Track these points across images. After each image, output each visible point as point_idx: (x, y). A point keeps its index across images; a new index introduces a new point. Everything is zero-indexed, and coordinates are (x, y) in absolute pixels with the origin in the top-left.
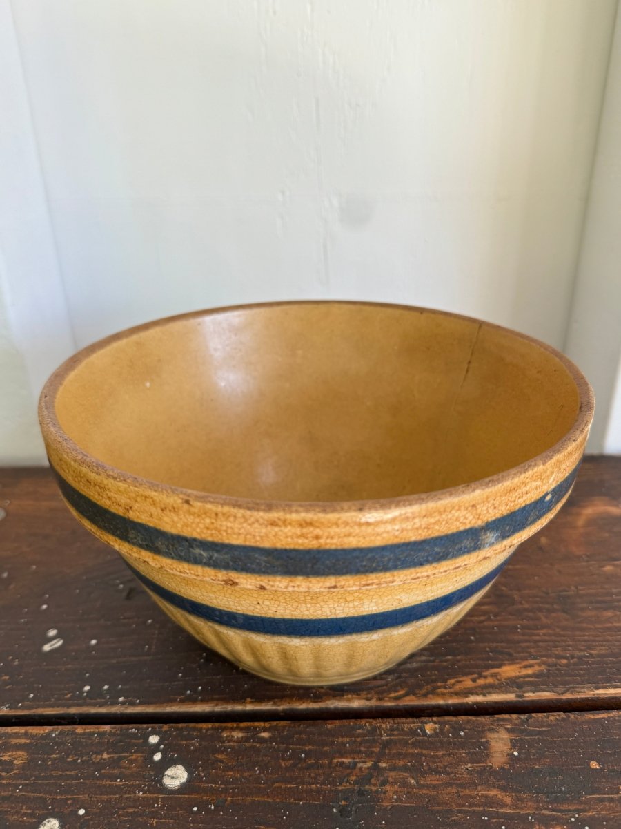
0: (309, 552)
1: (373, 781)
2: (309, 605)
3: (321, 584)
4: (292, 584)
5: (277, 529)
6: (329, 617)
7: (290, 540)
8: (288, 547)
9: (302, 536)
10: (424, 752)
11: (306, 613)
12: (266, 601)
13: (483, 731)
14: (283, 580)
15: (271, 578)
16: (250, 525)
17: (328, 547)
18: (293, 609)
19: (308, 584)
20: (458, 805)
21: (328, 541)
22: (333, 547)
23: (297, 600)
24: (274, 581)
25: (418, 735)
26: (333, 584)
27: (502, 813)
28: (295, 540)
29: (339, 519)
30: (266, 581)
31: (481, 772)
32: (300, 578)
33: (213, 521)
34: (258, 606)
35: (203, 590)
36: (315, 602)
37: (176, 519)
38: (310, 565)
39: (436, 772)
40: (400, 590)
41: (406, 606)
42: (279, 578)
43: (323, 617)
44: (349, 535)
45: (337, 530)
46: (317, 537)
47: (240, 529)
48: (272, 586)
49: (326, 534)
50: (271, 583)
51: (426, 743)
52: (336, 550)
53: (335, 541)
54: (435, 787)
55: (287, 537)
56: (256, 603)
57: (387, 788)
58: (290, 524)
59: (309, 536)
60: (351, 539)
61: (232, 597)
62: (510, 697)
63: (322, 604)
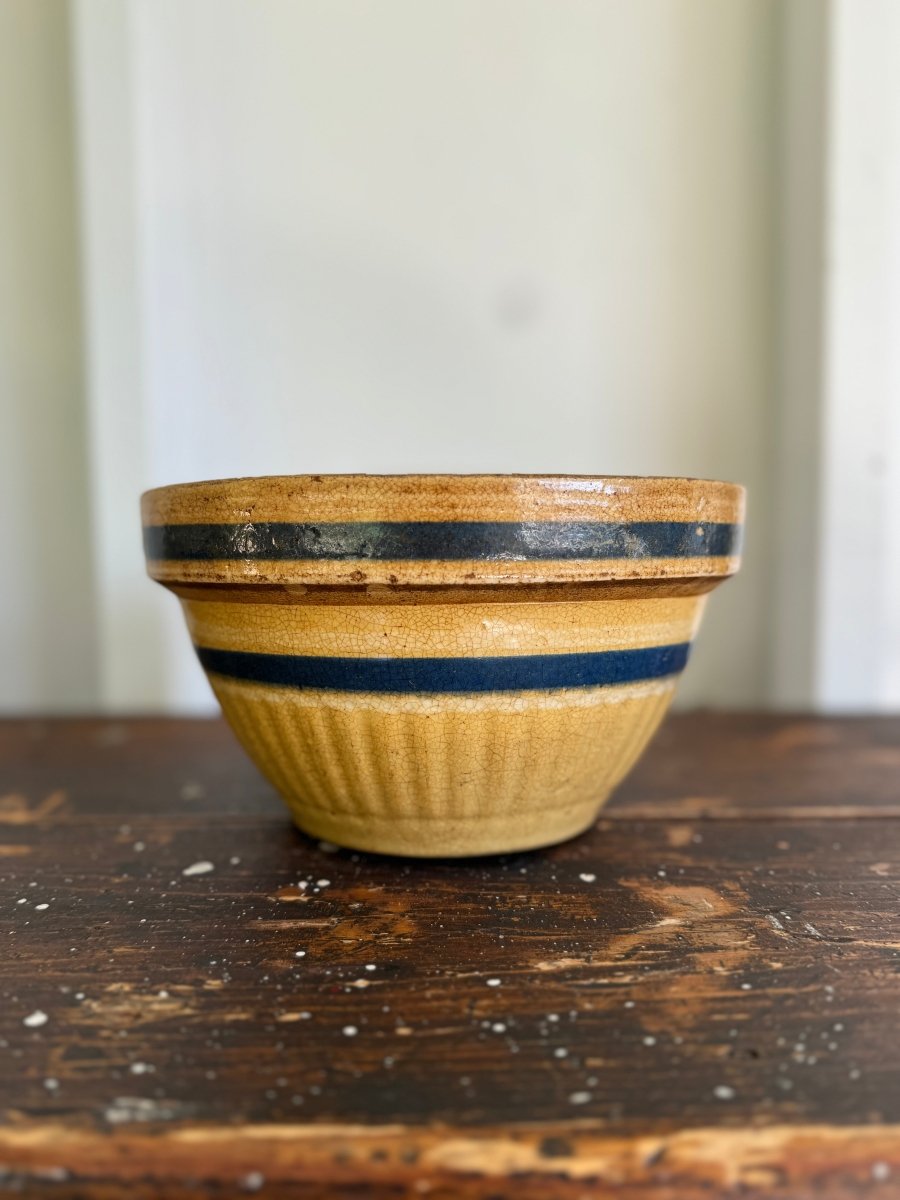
0: (443, 525)
2: (442, 633)
3: (457, 572)
4: (425, 571)
5: (411, 497)
6: (466, 656)
7: (424, 510)
8: (422, 520)
9: (438, 504)
11: (440, 646)
14: (417, 566)
15: (402, 563)
16: (382, 494)
17: (464, 519)
18: (424, 641)
19: (443, 571)
21: (465, 511)
22: (470, 520)
23: (429, 624)
24: (406, 569)
26: (470, 572)
28: (430, 510)
29: (476, 483)
30: (398, 568)
32: (435, 562)
33: (345, 496)
34: (385, 641)
35: (322, 630)
36: (449, 627)
37: (303, 502)
38: (445, 544)
40: (546, 621)
41: (552, 653)
42: (411, 563)
43: (459, 655)
44: (486, 505)
45: (474, 497)
46: (453, 506)
47: (372, 502)
48: (404, 575)
49: (462, 502)
50: (403, 571)
52: (473, 524)
53: (472, 511)
55: (421, 507)
58: (425, 489)
59: (444, 504)
60: (488, 509)
61: (356, 630)
63: (458, 630)
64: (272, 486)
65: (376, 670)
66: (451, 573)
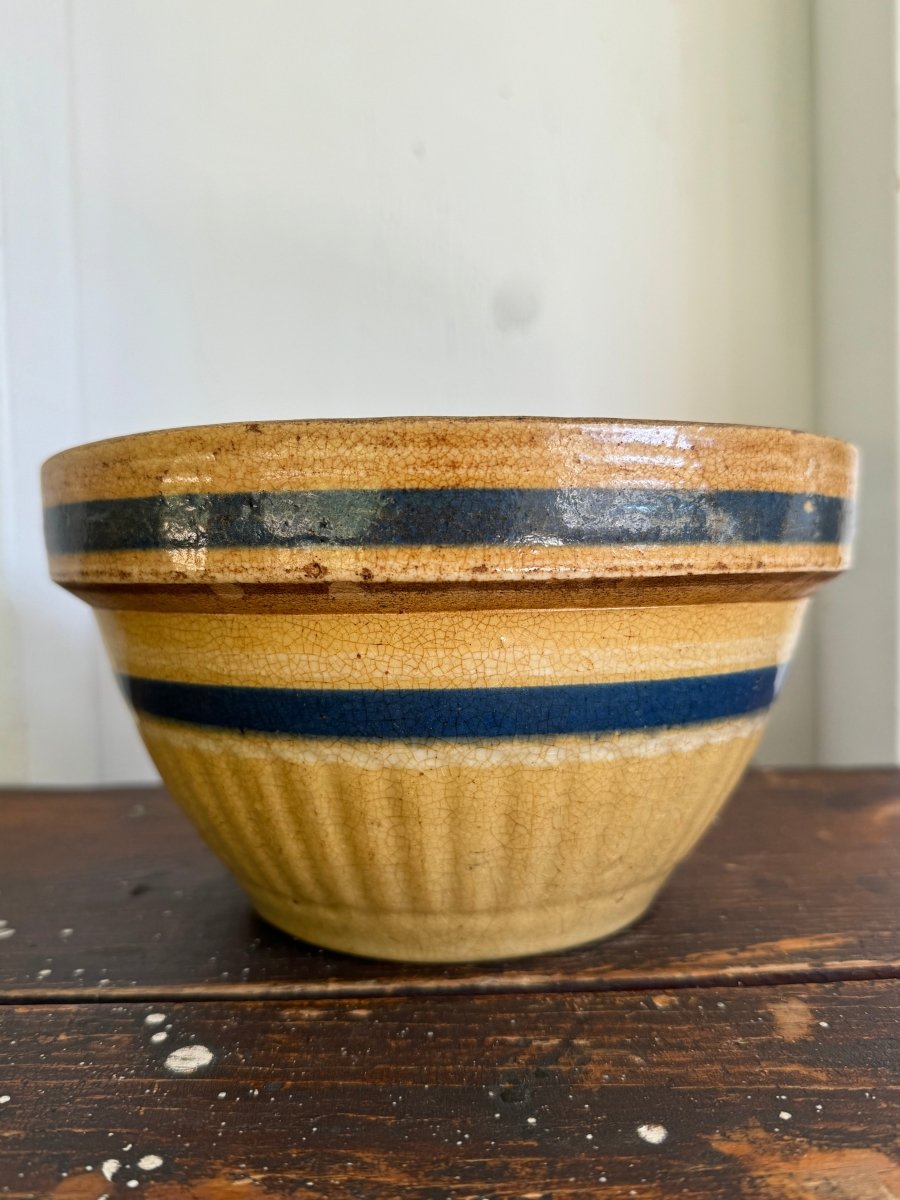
0: (440, 493)
1: (562, 1060)
2: (441, 654)
3: (461, 562)
4: (414, 563)
5: (391, 452)
6: (475, 686)
7: (411, 471)
8: (408, 486)
9: (431, 462)
10: (654, 1026)
11: (437, 673)
12: (371, 648)
13: (759, 1002)
14: (400, 555)
15: (380, 551)
16: (350, 448)
17: (471, 484)
18: (415, 665)
19: (439, 561)
20: (726, 1083)
21: (471, 472)
22: (479, 485)
23: (422, 640)
24: (386, 558)
25: (642, 1008)
26: (479, 564)
27: (813, 1091)
28: (420, 471)
29: (488, 431)
30: (373, 559)
31: (761, 1047)
32: (427, 549)
33: (294, 452)
34: (358, 665)
35: (270, 651)
36: (450, 644)
37: (234, 464)
38: (442, 521)
39: (681, 1047)
40: (590, 636)
41: (600, 681)
42: (393, 551)
43: (465, 686)
44: (502, 463)
45: (485, 452)
46: (454, 465)
47: (334, 460)
48: (383, 568)
49: (468, 459)
50: (381, 563)
51: (656, 1016)
52: (484, 491)
53: (482, 473)
54: (679, 1065)
55: (407, 466)
56: (353, 655)
57: (590, 1066)
58: (412, 441)
59: (441, 462)
60: (507, 470)
61: (317, 650)
62: (802, 967)
63: (463, 650)
64: (192, 440)
65: (346, 706)
66: (451, 564)
